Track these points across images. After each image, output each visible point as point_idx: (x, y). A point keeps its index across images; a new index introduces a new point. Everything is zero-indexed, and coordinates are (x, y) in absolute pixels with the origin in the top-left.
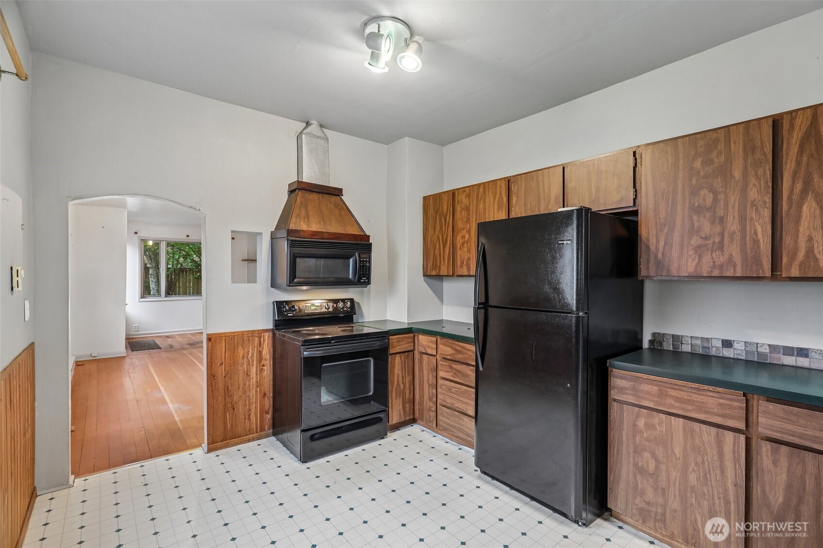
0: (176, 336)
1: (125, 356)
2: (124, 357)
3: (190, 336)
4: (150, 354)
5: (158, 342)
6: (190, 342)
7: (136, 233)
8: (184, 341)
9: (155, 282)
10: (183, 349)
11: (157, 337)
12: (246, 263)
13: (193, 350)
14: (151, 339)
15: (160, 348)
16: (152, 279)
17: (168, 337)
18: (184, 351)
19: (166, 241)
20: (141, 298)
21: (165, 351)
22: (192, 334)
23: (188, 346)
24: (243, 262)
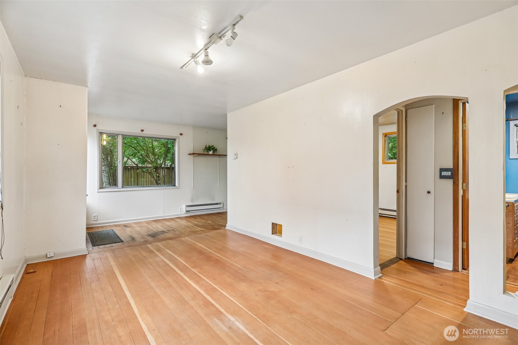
0: (133, 225)
1: (86, 255)
2: (84, 256)
3: (146, 225)
4: (113, 251)
5: (118, 232)
6: (150, 233)
7: (95, 126)
8: (144, 231)
9: (107, 176)
10: (146, 242)
11: (116, 226)
12: (192, 156)
13: (157, 243)
14: (110, 229)
15: (122, 241)
16: (105, 174)
17: (125, 226)
18: (149, 246)
19: (122, 135)
20: (100, 189)
21: (129, 246)
22: (148, 223)
23: (150, 239)
24: (189, 156)
